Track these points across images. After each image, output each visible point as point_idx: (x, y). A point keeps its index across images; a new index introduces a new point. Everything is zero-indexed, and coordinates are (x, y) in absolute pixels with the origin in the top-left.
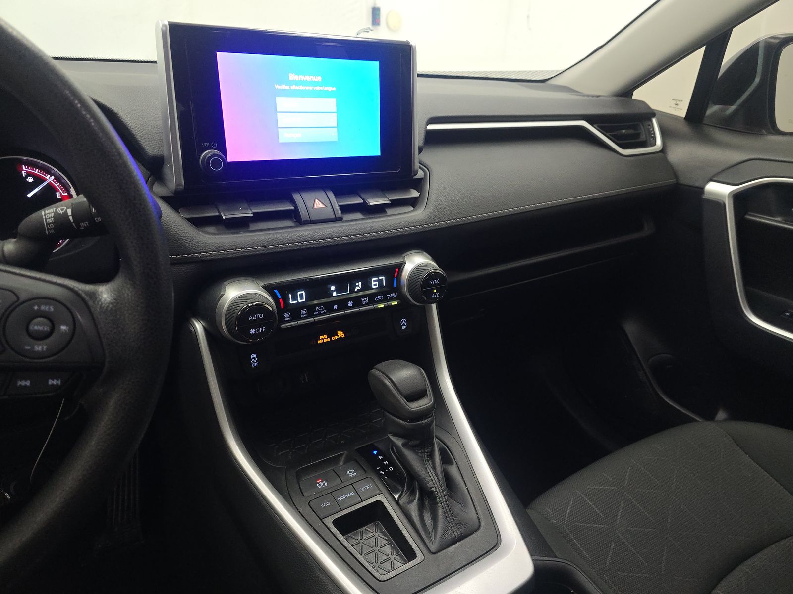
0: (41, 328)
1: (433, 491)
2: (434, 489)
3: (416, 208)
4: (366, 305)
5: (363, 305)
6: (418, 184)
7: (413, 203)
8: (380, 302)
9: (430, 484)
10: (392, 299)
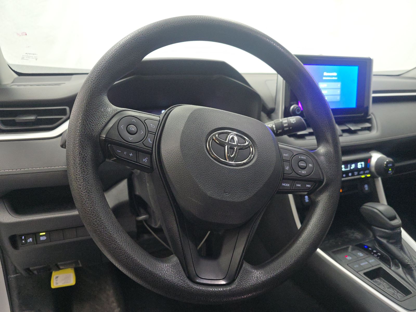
0: (303, 165)
1: (409, 264)
2: (409, 263)
3: (372, 131)
4: (357, 175)
5: (355, 176)
6: (369, 121)
7: (369, 129)
8: (362, 175)
9: (406, 261)
10: (367, 174)
